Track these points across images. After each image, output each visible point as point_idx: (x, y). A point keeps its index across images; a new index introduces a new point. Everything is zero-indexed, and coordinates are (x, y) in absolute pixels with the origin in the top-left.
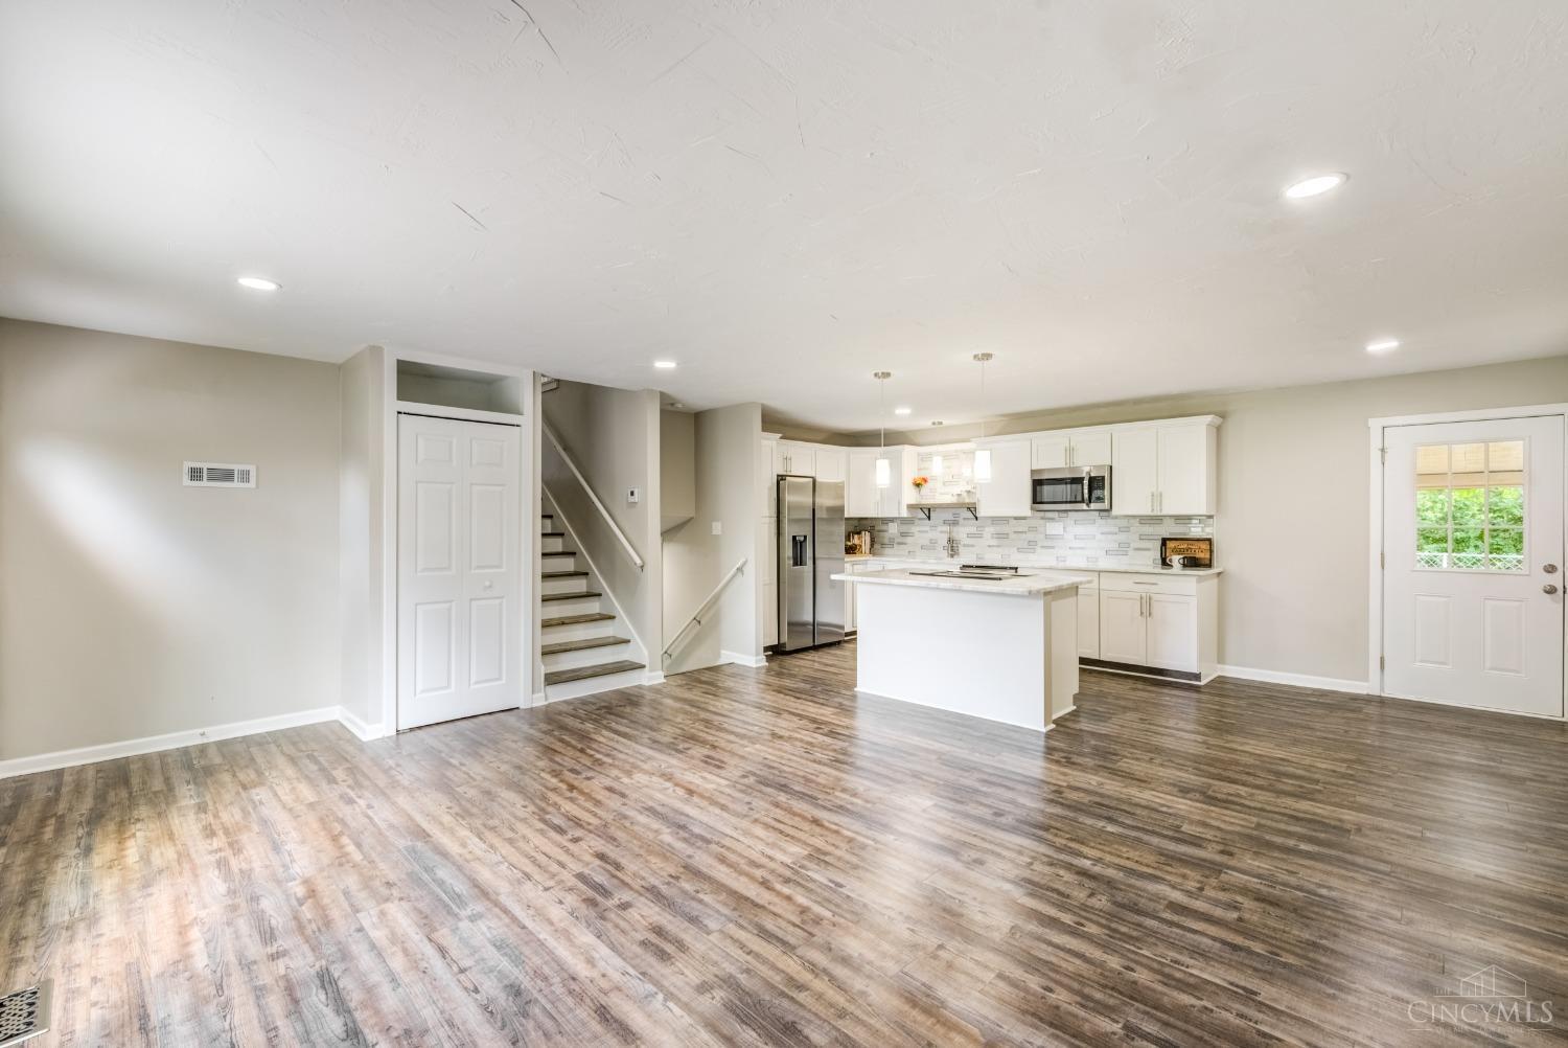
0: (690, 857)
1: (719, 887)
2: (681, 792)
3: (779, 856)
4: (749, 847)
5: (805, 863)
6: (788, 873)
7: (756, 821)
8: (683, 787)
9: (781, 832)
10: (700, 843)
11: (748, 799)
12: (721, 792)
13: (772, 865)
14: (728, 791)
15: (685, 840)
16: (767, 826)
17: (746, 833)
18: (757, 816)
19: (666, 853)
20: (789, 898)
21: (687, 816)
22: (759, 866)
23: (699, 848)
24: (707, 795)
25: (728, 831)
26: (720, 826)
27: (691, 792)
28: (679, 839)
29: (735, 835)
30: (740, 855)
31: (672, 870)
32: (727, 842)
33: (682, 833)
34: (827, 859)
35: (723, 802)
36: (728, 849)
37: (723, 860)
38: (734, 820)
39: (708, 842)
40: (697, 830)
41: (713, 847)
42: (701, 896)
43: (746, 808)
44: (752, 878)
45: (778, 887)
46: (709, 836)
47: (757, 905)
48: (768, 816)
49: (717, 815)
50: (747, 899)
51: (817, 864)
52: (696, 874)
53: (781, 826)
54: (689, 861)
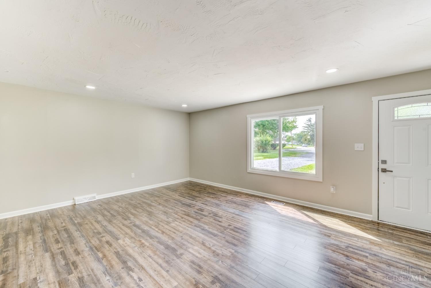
0: (199, 222)
1: (192, 217)
2: (207, 244)
3: (178, 223)
4: (184, 225)
5: (172, 222)
6: (177, 220)
7: (181, 232)
8: (207, 247)
9: (175, 229)
10: (197, 225)
11: (182, 241)
12: (192, 244)
13: (180, 221)
14: (189, 245)
15: (201, 226)
16: (178, 231)
17: (185, 229)
18: (181, 234)
19: (205, 223)
20: (178, 216)
21: (202, 233)
22: (183, 221)
23: (197, 224)
24: (197, 243)
25: (190, 229)
26: (192, 230)
27: (203, 244)
28: (203, 226)
29: (188, 228)
30: (187, 223)
31: (203, 220)
32: (190, 226)
33: (202, 228)
34: (166, 223)
35: (191, 239)
36: (190, 224)
37: (191, 222)
38: (188, 232)
39: (195, 226)
40: (199, 229)
41: (194, 225)
42: (195, 216)
43: (184, 237)
44: (185, 219)
45: (180, 217)
46: (195, 227)
47: (185, 215)
48: (177, 234)
49: (193, 234)
50: (187, 215)
51: (169, 221)
52: (197, 219)
53: (174, 231)
54: (199, 221)
